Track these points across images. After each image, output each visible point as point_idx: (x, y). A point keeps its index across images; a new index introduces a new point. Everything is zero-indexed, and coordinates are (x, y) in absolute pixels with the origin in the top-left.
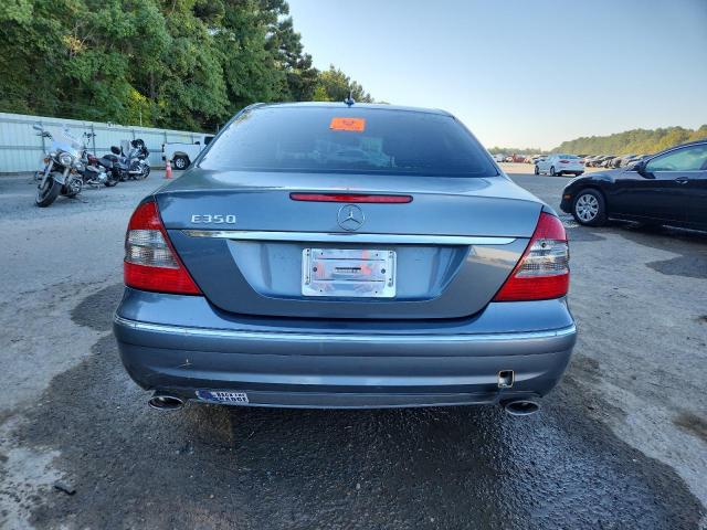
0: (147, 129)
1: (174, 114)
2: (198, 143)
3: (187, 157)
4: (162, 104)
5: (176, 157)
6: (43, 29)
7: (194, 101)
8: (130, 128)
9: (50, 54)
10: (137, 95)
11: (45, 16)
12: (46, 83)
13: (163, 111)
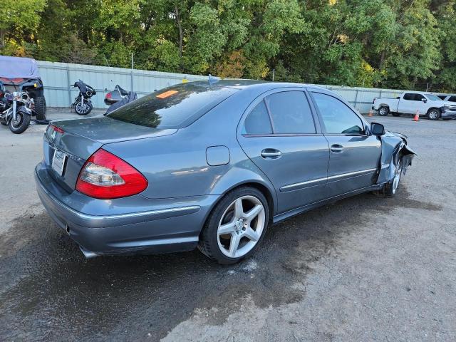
0: (368, 89)
1: (390, 78)
2: (399, 98)
3: (388, 107)
4: (383, 72)
5: (382, 107)
6: (315, 35)
7: (407, 69)
8: (356, 88)
9: (316, 49)
10: (369, 68)
11: (319, 27)
12: (312, 65)
13: (383, 77)
